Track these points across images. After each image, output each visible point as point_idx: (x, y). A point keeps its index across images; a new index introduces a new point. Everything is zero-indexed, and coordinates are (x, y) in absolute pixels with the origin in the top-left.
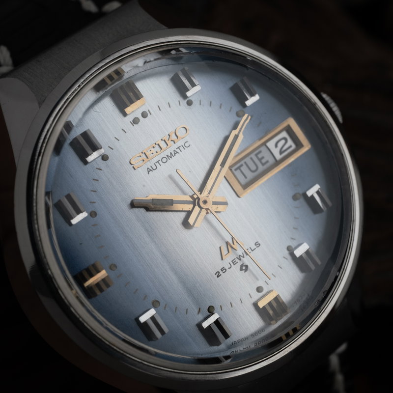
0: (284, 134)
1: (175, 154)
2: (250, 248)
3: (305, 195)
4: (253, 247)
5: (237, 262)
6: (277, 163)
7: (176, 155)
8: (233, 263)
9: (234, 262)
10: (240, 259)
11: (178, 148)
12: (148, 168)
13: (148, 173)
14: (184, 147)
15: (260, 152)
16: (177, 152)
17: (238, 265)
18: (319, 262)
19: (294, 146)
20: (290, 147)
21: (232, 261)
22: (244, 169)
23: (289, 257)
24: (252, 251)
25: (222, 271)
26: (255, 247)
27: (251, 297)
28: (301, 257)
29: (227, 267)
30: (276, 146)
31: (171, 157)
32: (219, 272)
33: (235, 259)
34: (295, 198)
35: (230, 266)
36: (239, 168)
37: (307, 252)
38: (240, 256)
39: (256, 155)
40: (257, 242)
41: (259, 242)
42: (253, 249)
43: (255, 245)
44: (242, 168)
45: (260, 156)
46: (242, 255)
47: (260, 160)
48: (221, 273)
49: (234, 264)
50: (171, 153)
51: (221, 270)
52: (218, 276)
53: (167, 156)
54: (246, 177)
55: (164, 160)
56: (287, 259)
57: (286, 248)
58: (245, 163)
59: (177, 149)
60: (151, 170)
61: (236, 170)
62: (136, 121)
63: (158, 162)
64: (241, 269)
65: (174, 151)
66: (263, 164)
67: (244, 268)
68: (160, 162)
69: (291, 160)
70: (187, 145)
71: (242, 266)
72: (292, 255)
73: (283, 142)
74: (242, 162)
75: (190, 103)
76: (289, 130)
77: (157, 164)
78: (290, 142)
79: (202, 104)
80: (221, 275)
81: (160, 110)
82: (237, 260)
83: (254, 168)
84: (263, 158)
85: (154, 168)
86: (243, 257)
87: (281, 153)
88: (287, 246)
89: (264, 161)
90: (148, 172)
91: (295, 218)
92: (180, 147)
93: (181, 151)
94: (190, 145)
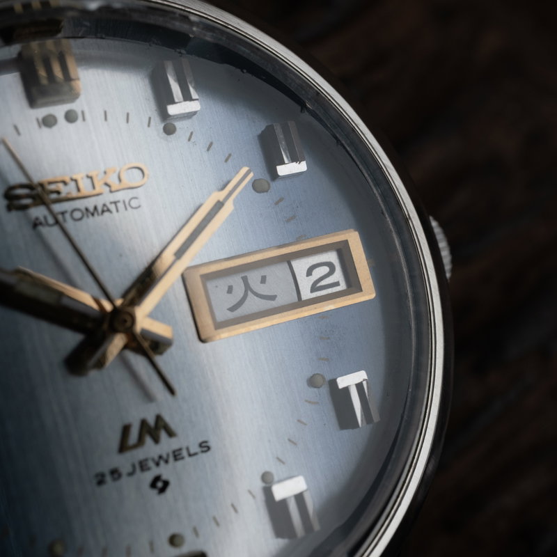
0: (332, 257)
1: (103, 211)
2: (187, 448)
3: (333, 383)
5: (150, 469)
6: (300, 303)
7: (106, 214)
8: (141, 466)
9: (143, 466)
10: (158, 465)
11: (115, 203)
12: (37, 218)
13: (35, 228)
14: (127, 205)
16: (108, 210)
17: (148, 476)
18: (317, 527)
19: (343, 286)
20: (337, 284)
21: (140, 462)
23: (260, 496)
24: (190, 455)
25: (112, 475)
26: (197, 449)
27: (152, 550)
28: (284, 502)
29: (125, 469)
30: (309, 273)
31: (93, 214)
32: (104, 475)
33: (147, 460)
34: (312, 382)
35: (131, 471)
37: (299, 498)
38: (160, 457)
40: (206, 442)
41: (209, 444)
43: (200, 445)
46: (165, 458)
48: (108, 478)
49: (142, 471)
50: (96, 208)
51: (111, 471)
52: (99, 483)
53: (87, 209)
55: (77, 215)
56: (254, 497)
57: (261, 474)
59: (111, 203)
60: (41, 224)
62: (48, 122)
63: (63, 213)
65: (104, 205)
67: (159, 485)
68: (67, 215)
69: (331, 306)
70: (134, 203)
71: (157, 479)
72: (268, 492)
73: (326, 270)
75: (169, 130)
76: (343, 251)
77: (60, 217)
78: (338, 276)
79: (192, 140)
80: (105, 482)
81: (106, 119)
82: (151, 464)
85: (51, 222)
86: (167, 462)
87: (314, 288)
88: (263, 471)
90: (36, 225)
91: (299, 421)
92: (119, 202)
93: (117, 211)
94: (139, 206)
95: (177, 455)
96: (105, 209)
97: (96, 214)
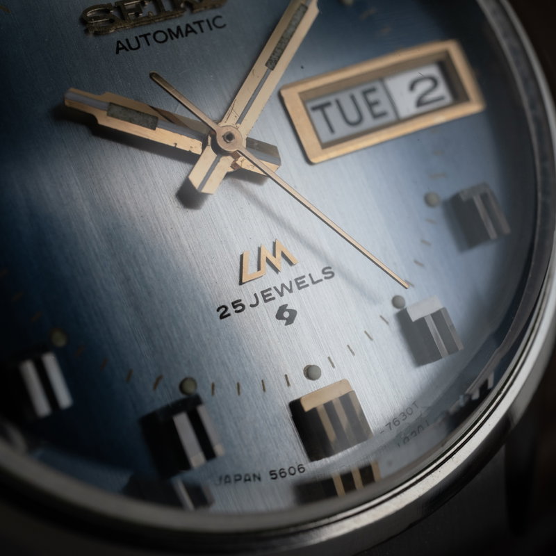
0: (433, 71)
1: (187, 32)
2: (310, 275)
4: (318, 275)
5: (274, 298)
7: (190, 35)
8: (264, 297)
9: (266, 296)
10: (281, 294)
11: (199, 23)
12: (119, 42)
13: (117, 53)
14: (212, 24)
15: (373, 90)
16: (193, 31)
17: (275, 306)
18: (461, 347)
19: (448, 99)
20: (441, 98)
21: (262, 292)
22: (332, 112)
23: (394, 325)
24: (314, 283)
25: (235, 307)
26: (322, 276)
27: (288, 384)
29: (247, 302)
30: (412, 87)
31: (177, 37)
32: (226, 308)
33: (270, 289)
34: (428, 201)
35: (254, 302)
36: (322, 108)
37: (438, 316)
38: (283, 285)
39: (365, 93)
40: (330, 268)
41: (333, 270)
42: (315, 280)
43: (323, 272)
44: (329, 111)
45: (372, 97)
46: (288, 286)
47: (371, 105)
48: (231, 310)
49: (266, 301)
50: (179, 28)
51: (233, 304)
52: (222, 317)
53: (169, 30)
54: (332, 130)
55: (160, 37)
56: (387, 323)
57: (391, 298)
58: (338, 102)
59: (194, 23)
60: (124, 47)
61: (314, 109)
63: (145, 36)
64: (279, 316)
65: (188, 26)
66: (375, 116)
67: (286, 315)
68: (150, 38)
69: (440, 118)
70: (218, 22)
71: (282, 309)
73: (428, 84)
74: (332, 99)
76: (445, 65)
77: (142, 40)
78: (442, 90)
80: (229, 315)
82: (274, 293)
83: (353, 117)
84: (376, 103)
85: (134, 44)
86: (291, 291)
87: (420, 103)
88: (393, 295)
89: (377, 110)
90: (118, 50)
91: (423, 242)
92: (202, 21)
93: (202, 31)
94: (224, 26)
95: (300, 283)
96: (189, 29)
97: (180, 36)
